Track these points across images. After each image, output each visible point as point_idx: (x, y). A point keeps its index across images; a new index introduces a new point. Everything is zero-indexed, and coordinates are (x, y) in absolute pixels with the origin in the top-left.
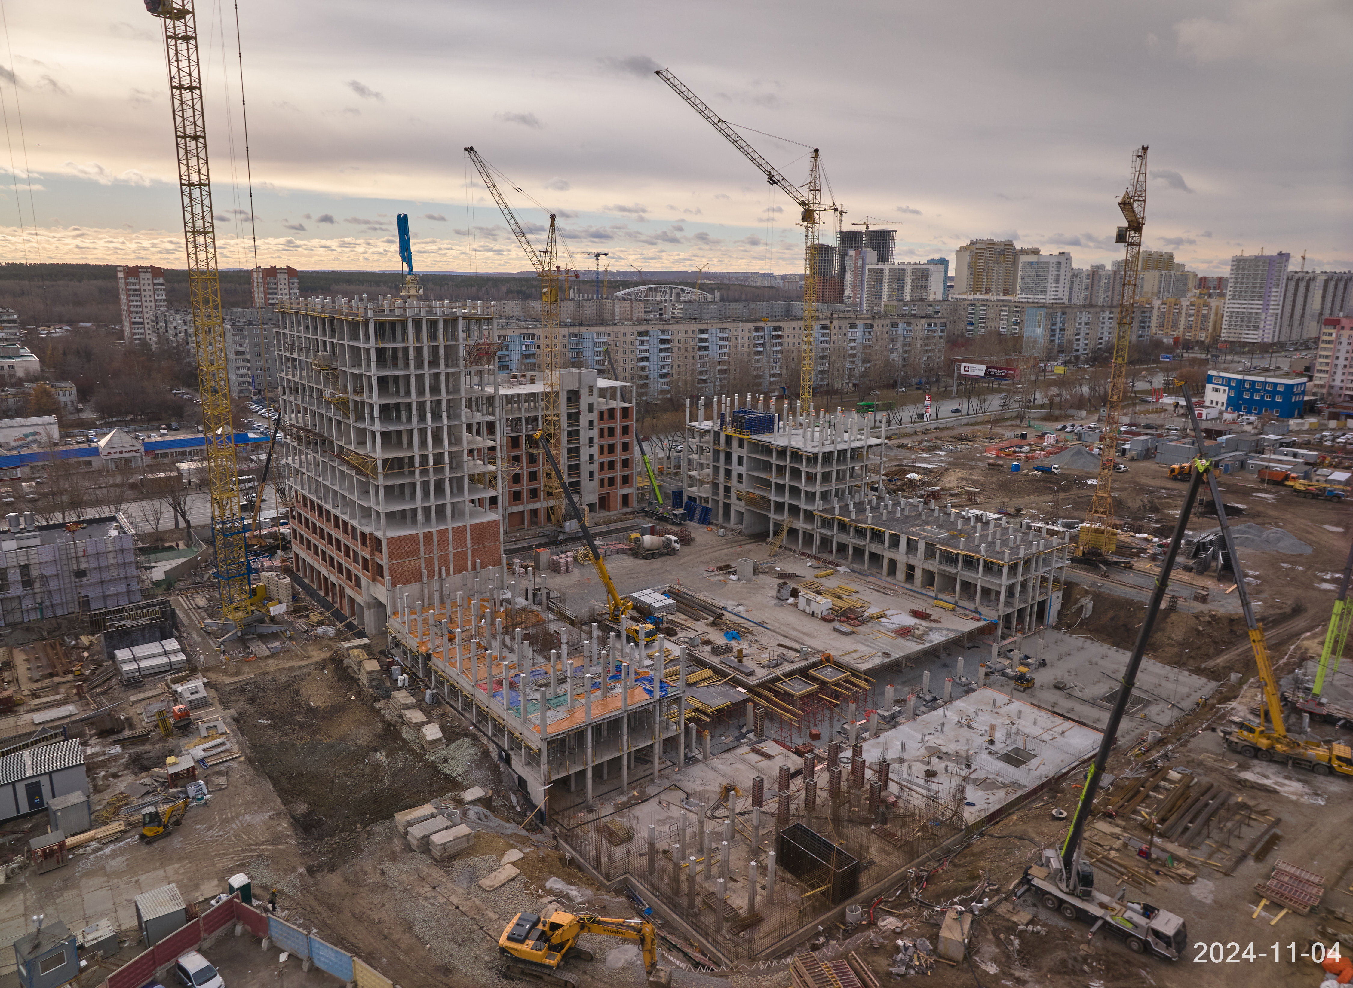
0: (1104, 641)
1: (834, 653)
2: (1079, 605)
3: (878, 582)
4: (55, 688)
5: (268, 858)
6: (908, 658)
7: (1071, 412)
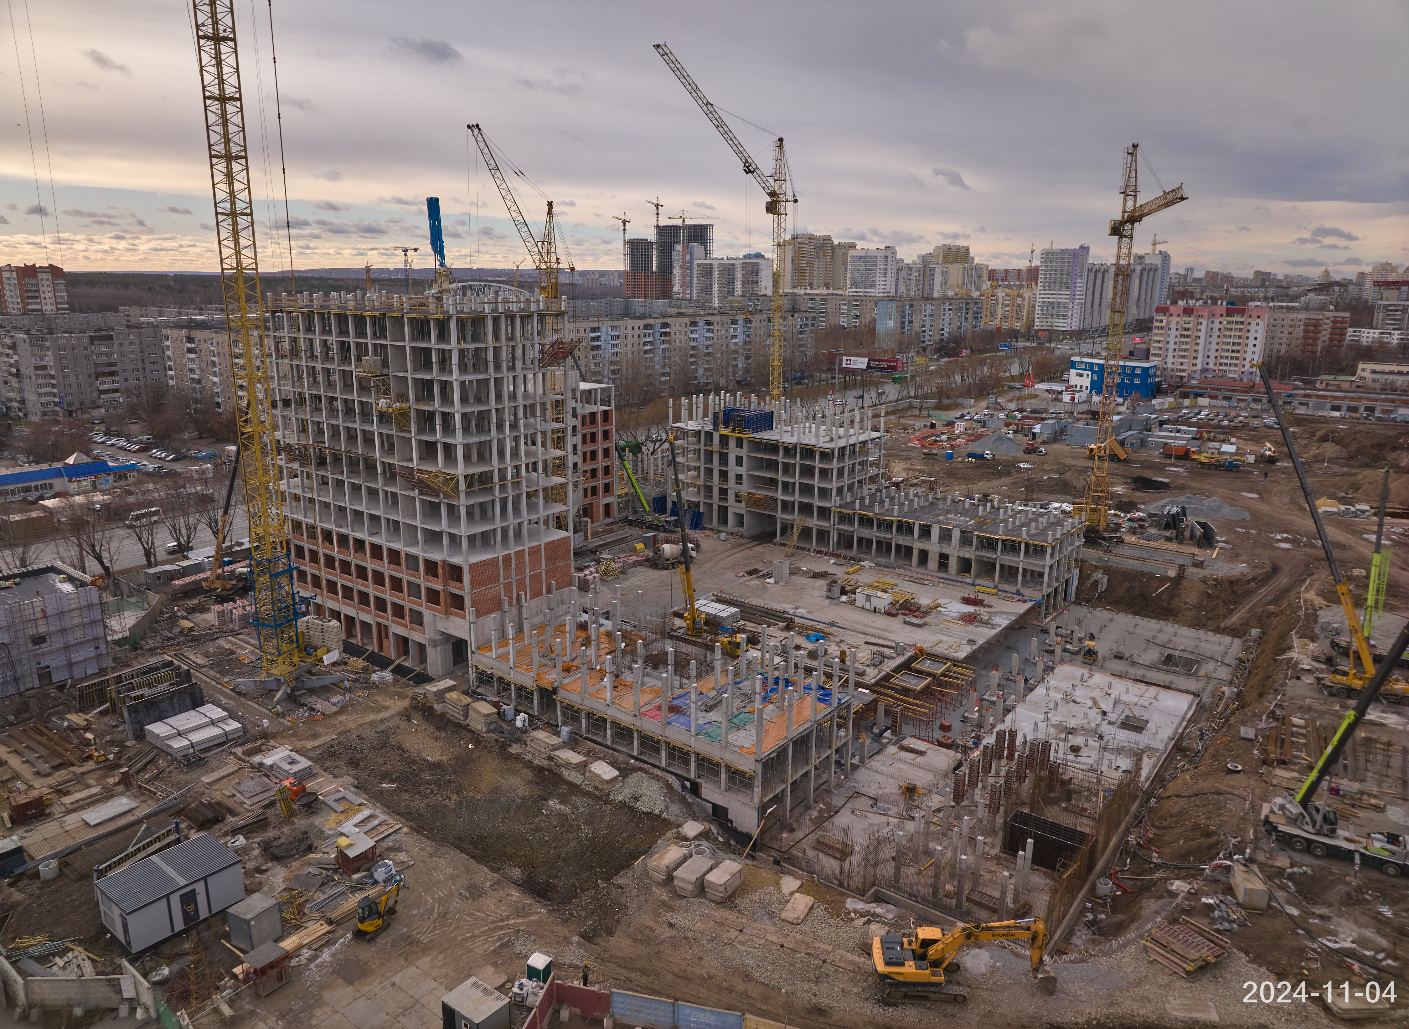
0: (1124, 611)
1: (926, 646)
2: (1092, 580)
3: (909, 573)
4: (80, 780)
5: (529, 933)
6: (988, 642)
7: (959, 400)
